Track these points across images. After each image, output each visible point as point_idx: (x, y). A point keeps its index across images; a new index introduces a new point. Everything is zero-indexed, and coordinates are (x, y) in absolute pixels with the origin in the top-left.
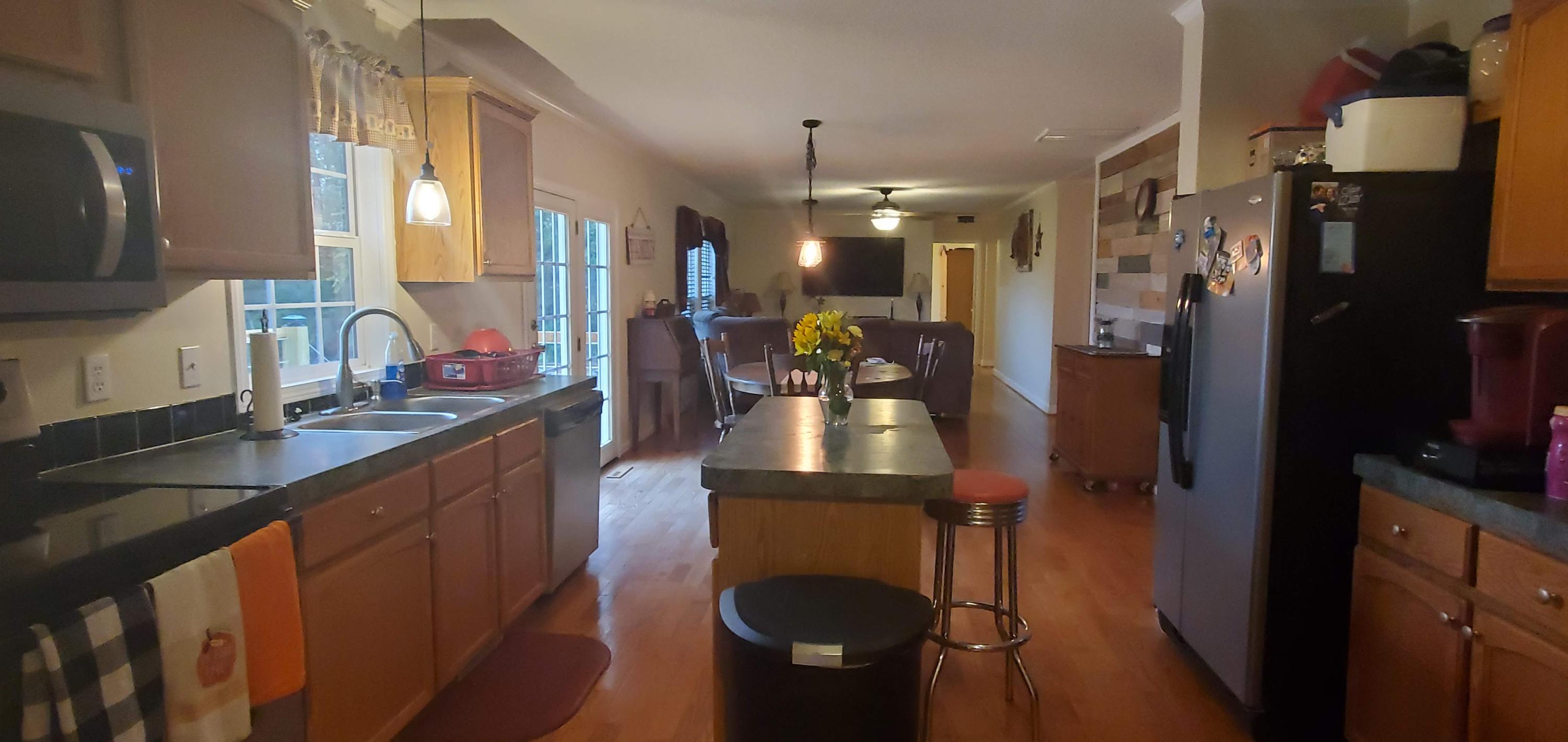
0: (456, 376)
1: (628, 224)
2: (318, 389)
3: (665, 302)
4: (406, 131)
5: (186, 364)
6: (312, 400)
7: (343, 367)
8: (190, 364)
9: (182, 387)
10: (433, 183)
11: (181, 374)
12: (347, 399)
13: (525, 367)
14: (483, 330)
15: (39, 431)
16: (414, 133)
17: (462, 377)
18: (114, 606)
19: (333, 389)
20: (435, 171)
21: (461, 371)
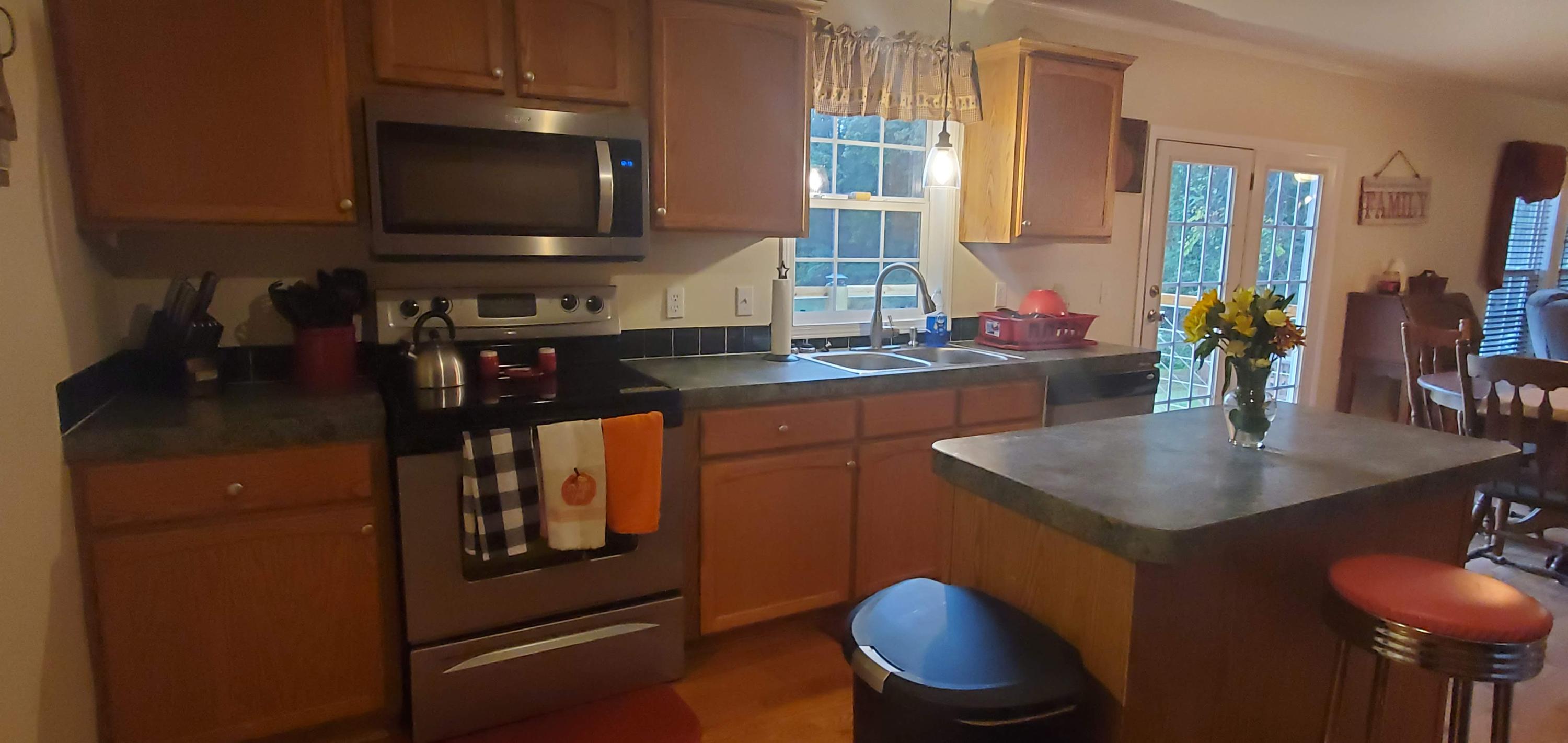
0: (993, 333)
1: (1369, 173)
2: (859, 330)
3: (1429, 275)
4: (968, 101)
5: (740, 299)
6: (851, 337)
7: (875, 313)
8: (743, 299)
9: (737, 315)
10: (948, 150)
11: (737, 307)
12: (876, 341)
13: (1069, 332)
14: (1040, 290)
15: (620, 332)
16: (975, 102)
17: (997, 334)
18: (509, 435)
19: (867, 332)
20: (950, 138)
21: (996, 329)
